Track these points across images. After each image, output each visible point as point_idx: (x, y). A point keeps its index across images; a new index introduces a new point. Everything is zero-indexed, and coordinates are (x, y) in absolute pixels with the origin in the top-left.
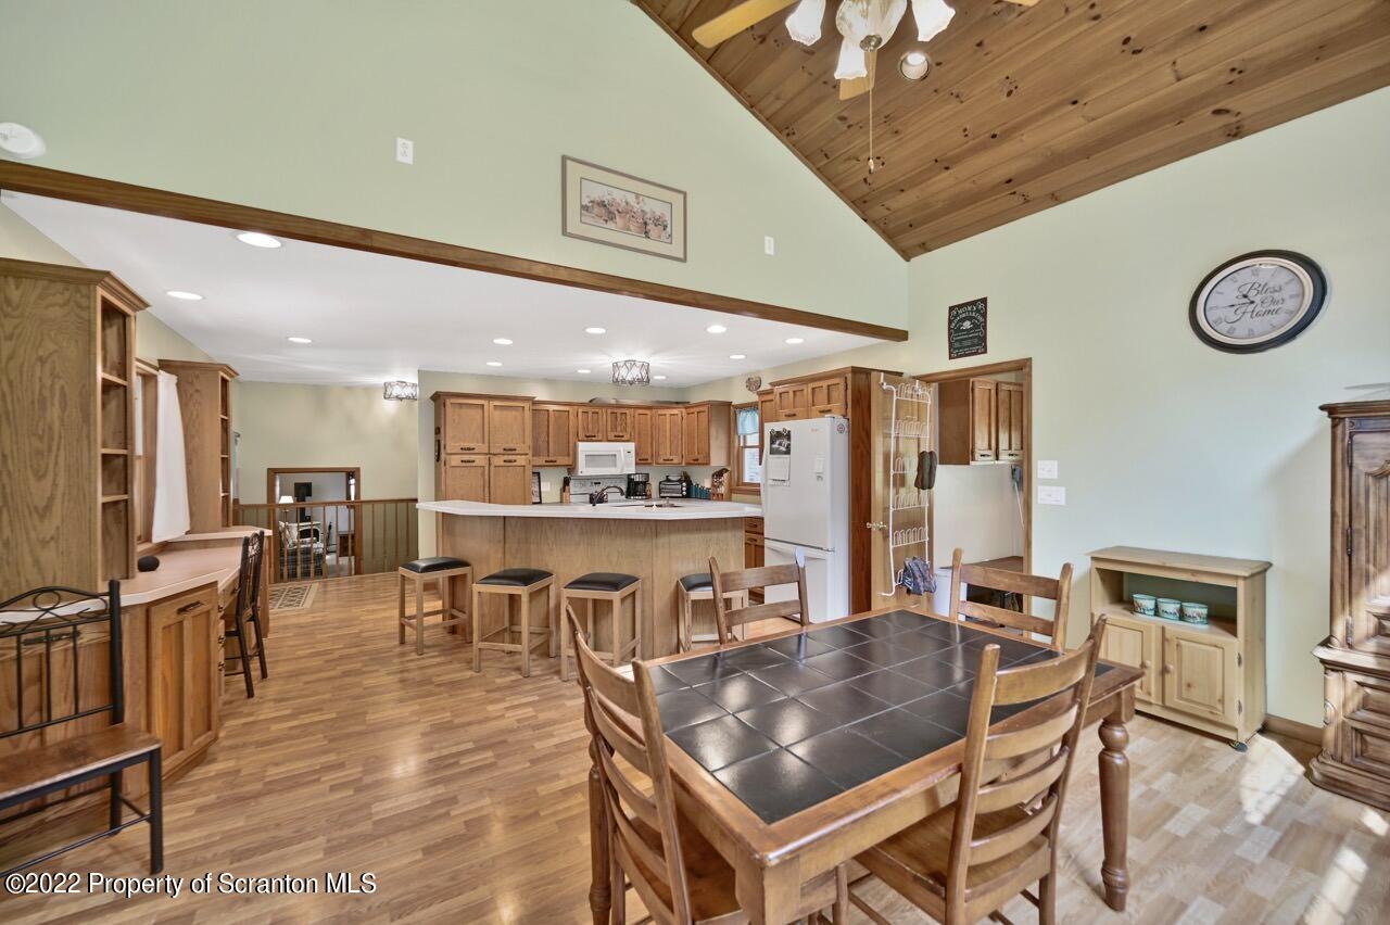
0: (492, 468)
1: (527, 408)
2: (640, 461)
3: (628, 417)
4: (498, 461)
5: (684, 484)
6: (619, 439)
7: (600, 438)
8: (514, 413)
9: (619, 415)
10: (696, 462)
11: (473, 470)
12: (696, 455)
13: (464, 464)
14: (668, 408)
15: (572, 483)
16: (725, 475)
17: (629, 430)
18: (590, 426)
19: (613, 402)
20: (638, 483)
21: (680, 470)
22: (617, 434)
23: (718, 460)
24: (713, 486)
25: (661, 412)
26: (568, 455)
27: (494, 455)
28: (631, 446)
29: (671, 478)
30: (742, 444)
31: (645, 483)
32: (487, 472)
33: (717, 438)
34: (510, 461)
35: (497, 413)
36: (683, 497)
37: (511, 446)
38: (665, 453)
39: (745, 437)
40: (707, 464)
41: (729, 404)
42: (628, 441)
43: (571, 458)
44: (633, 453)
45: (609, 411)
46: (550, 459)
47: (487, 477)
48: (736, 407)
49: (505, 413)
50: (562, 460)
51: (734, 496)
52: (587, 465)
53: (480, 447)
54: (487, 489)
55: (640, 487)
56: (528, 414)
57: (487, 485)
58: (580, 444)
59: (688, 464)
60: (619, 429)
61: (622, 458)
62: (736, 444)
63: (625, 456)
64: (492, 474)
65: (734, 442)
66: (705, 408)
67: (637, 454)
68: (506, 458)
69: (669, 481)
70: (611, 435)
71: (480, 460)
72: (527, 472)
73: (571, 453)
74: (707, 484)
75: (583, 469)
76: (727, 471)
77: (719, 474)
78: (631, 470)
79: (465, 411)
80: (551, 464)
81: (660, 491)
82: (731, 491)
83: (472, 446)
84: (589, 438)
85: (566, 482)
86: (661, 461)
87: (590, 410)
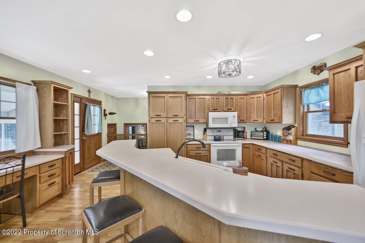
0: (168, 124)
1: (183, 97)
2: (240, 121)
3: (234, 100)
4: (171, 120)
5: (265, 133)
6: (229, 110)
7: (220, 110)
8: (178, 99)
9: (229, 99)
10: (272, 121)
11: (160, 124)
12: (273, 118)
13: (157, 122)
14: (256, 94)
15: (208, 130)
16: (293, 129)
17: (234, 106)
18: (215, 105)
19: (227, 93)
20: (239, 132)
21: (263, 126)
22: (228, 108)
23: (288, 119)
24: (283, 134)
25: (251, 96)
26: (205, 118)
27: (169, 118)
28: (236, 114)
29: (258, 130)
30: (306, 110)
31: (243, 132)
32: (166, 125)
33: (287, 107)
34: (175, 121)
35: (171, 99)
36: (264, 139)
37: (177, 114)
38: (254, 117)
39: (308, 106)
40: (280, 122)
41: (296, 86)
42: (234, 111)
43: (206, 120)
44: (236, 117)
45: (225, 97)
46: (196, 120)
47: (166, 127)
48: (301, 87)
49: (174, 99)
50: (201, 121)
51: (299, 142)
52: (213, 123)
53: (164, 115)
54: (166, 133)
55: (241, 134)
56: (184, 99)
57: (166, 131)
58: (210, 113)
59: (267, 122)
60: (229, 105)
61: (230, 120)
62: (302, 111)
63: (232, 119)
64: (168, 126)
65: (299, 109)
66: (279, 90)
67: (238, 117)
68: (174, 119)
69: (256, 131)
70: (225, 109)
71: (163, 120)
72: (183, 126)
73: (206, 117)
74: (279, 133)
75: (211, 125)
76: (294, 127)
77: (289, 128)
78: (235, 125)
79: (157, 99)
80: (197, 122)
81: (251, 135)
82: (297, 138)
83: (160, 114)
84: (215, 110)
85: (205, 130)
86: (252, 121)
87: (215, 97)
